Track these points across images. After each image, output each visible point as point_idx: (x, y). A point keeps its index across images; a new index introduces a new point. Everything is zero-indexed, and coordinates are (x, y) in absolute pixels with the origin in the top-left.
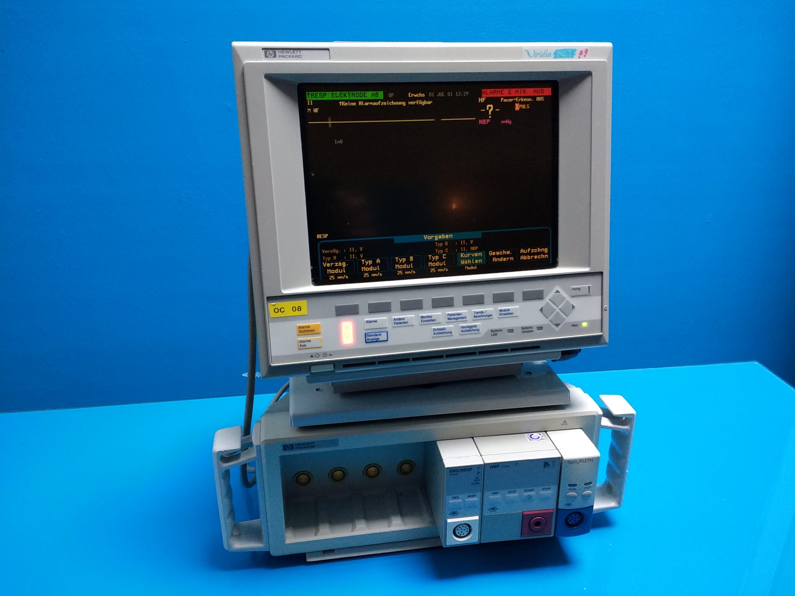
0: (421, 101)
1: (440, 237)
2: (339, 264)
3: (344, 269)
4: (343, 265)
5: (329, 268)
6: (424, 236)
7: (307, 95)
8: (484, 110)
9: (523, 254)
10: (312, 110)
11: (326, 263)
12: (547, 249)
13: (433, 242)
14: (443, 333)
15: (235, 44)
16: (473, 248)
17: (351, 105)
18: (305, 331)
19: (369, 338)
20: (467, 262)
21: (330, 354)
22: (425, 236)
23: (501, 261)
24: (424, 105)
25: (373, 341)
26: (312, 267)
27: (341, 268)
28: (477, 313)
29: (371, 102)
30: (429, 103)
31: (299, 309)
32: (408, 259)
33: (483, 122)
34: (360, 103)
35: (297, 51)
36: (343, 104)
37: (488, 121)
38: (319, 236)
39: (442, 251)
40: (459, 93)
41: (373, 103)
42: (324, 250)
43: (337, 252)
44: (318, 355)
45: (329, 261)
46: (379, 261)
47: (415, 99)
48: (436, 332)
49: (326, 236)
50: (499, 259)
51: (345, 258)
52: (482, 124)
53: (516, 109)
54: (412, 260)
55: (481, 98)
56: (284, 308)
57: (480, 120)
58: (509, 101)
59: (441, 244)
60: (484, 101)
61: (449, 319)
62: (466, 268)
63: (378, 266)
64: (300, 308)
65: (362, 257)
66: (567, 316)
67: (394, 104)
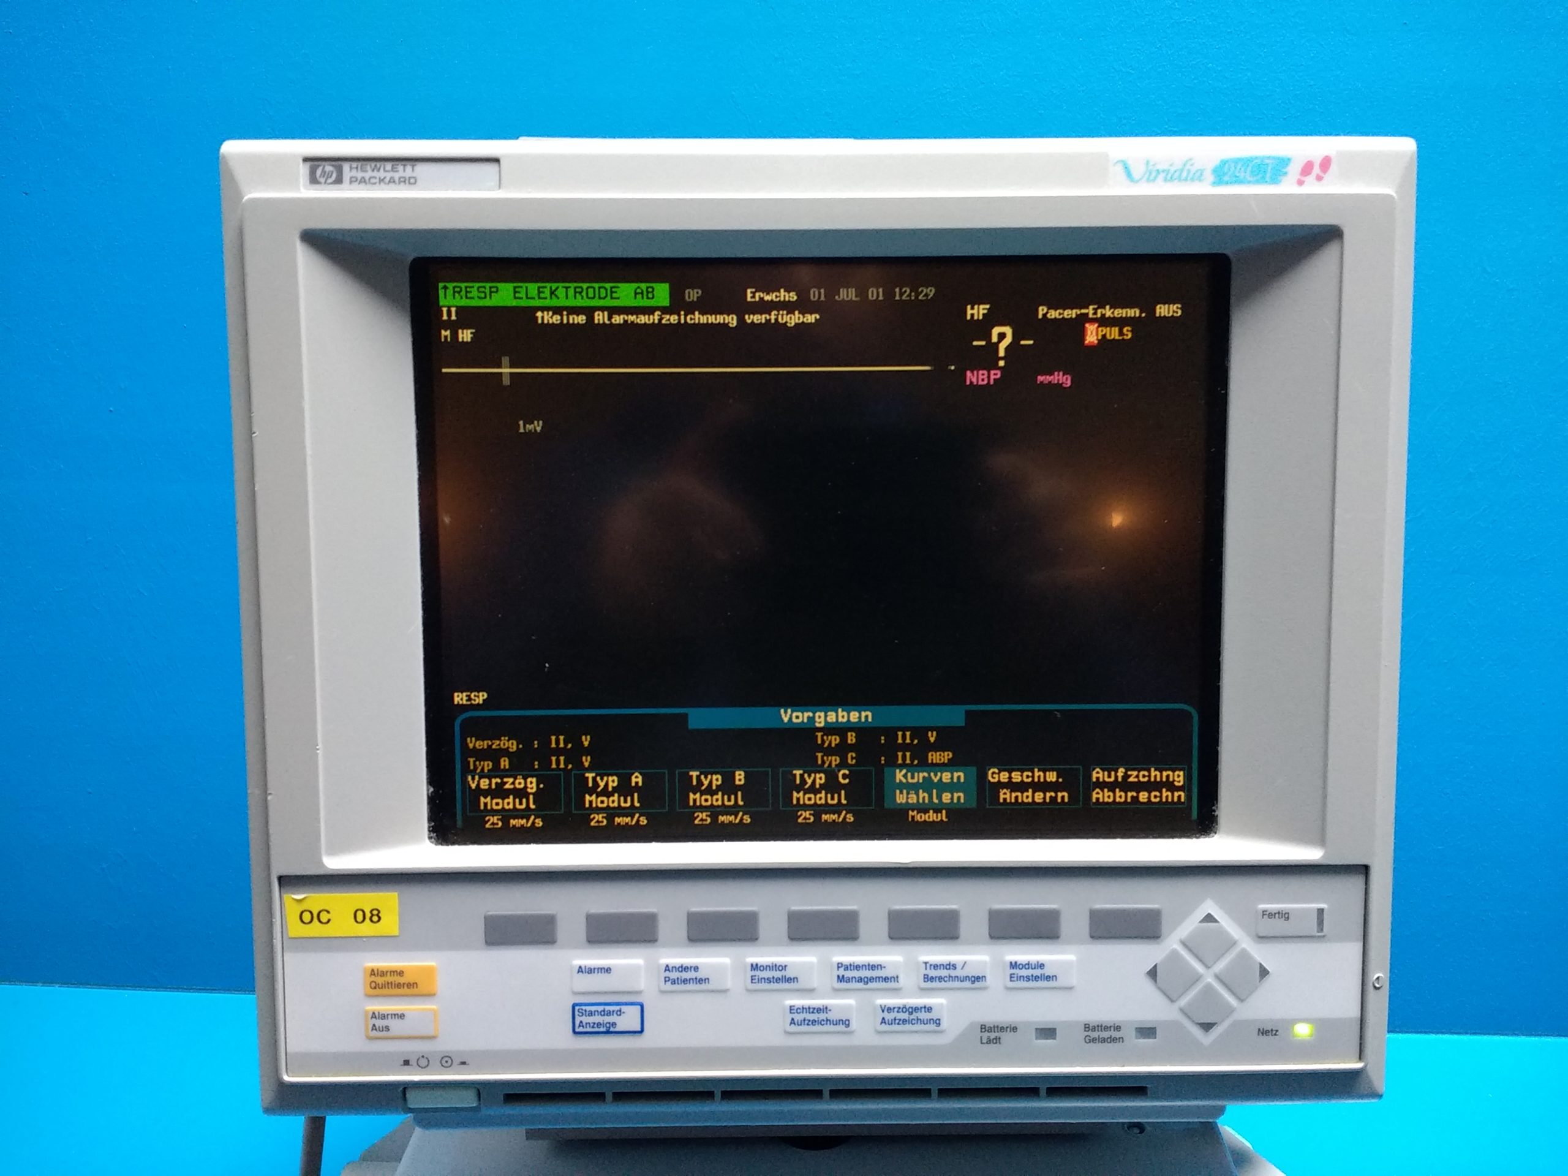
0: (785, 312)
1: (832, 717)
2: (517, 781)
3: (531, 797)
4: (529, 785)
5: (487, 793)
6: (782, 711)
7: (441, 293)
8: (983, 343)
9: (1102, 785)
10: (455, 335)
11: (477, 777)
12: (1181, 773)
13: (807, 732)
14: (820, 1022)
15: (231, 148)
16: (934, 757)
17: (571, 322)
18: (389, 985)
19: (586, 1019)
20: (915, 796)
21: (463, 1061)
22: (786, 712)
23: (1025, 800)
24: (793, 324)
25: (596, 1029)
26: (432, 790)
27: (521, 794)
28: (936, 967)
29: (632, 315)
30: (811, 318)
31: (376, 916)
32: (728, 779)
33: (977, 377)
34: (599, 315)
35: (404, 166)
36: (546, 318)
37: (995, 374)
38: (460, 698)
39: (835, 760)
40: (903, 290)
41: (637, 318)
42: (473, 739)
43: (513, 746)
44: (423, 1062)
45: (486, 771)
46: (640, 780)
47: (764, 307)
48: (798, 1017)
49: (480, 697)
50: (1019, 794)
51: (536, 767)
52: (975, 383)
53: (1086, 342)
54: (742, 782)
55: (976, 307)
56: (328, 912)
57: (969, 373)
58: (1066, 316)
59: (835, 740)
60: (984, 314)
61: (841, 979)
62: (913, 817)
63: (636, 795)
64: (378, 915)
65: (586, 764)
66: (1242, 1000)
67: (701, 322)
